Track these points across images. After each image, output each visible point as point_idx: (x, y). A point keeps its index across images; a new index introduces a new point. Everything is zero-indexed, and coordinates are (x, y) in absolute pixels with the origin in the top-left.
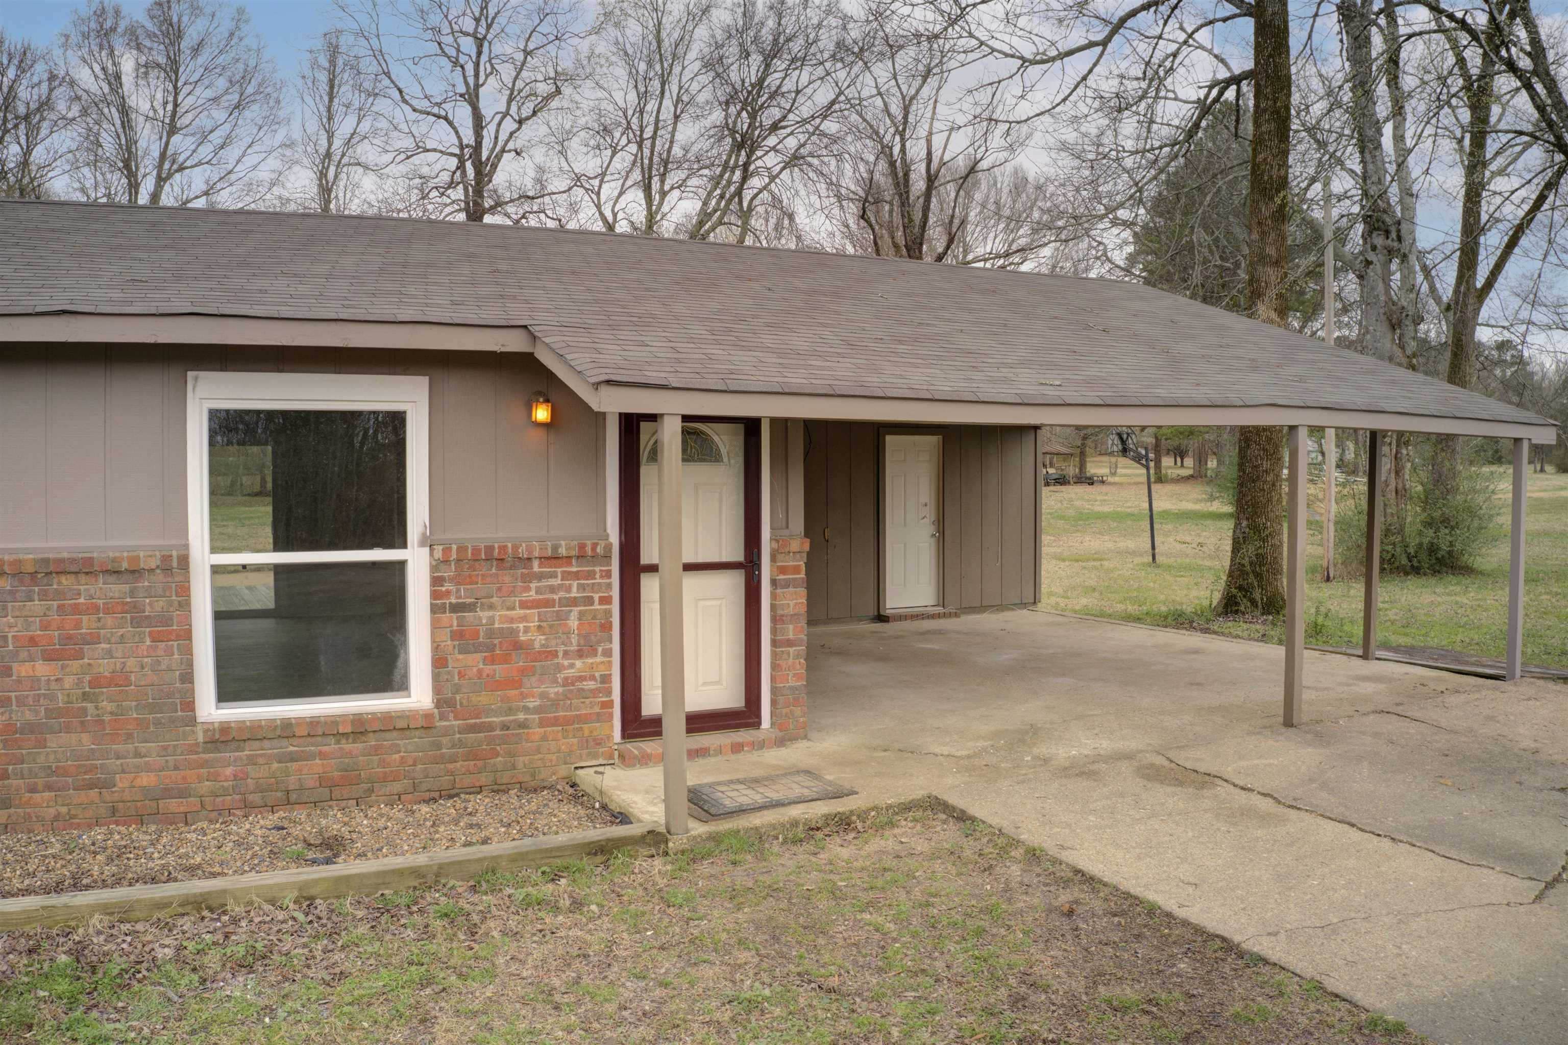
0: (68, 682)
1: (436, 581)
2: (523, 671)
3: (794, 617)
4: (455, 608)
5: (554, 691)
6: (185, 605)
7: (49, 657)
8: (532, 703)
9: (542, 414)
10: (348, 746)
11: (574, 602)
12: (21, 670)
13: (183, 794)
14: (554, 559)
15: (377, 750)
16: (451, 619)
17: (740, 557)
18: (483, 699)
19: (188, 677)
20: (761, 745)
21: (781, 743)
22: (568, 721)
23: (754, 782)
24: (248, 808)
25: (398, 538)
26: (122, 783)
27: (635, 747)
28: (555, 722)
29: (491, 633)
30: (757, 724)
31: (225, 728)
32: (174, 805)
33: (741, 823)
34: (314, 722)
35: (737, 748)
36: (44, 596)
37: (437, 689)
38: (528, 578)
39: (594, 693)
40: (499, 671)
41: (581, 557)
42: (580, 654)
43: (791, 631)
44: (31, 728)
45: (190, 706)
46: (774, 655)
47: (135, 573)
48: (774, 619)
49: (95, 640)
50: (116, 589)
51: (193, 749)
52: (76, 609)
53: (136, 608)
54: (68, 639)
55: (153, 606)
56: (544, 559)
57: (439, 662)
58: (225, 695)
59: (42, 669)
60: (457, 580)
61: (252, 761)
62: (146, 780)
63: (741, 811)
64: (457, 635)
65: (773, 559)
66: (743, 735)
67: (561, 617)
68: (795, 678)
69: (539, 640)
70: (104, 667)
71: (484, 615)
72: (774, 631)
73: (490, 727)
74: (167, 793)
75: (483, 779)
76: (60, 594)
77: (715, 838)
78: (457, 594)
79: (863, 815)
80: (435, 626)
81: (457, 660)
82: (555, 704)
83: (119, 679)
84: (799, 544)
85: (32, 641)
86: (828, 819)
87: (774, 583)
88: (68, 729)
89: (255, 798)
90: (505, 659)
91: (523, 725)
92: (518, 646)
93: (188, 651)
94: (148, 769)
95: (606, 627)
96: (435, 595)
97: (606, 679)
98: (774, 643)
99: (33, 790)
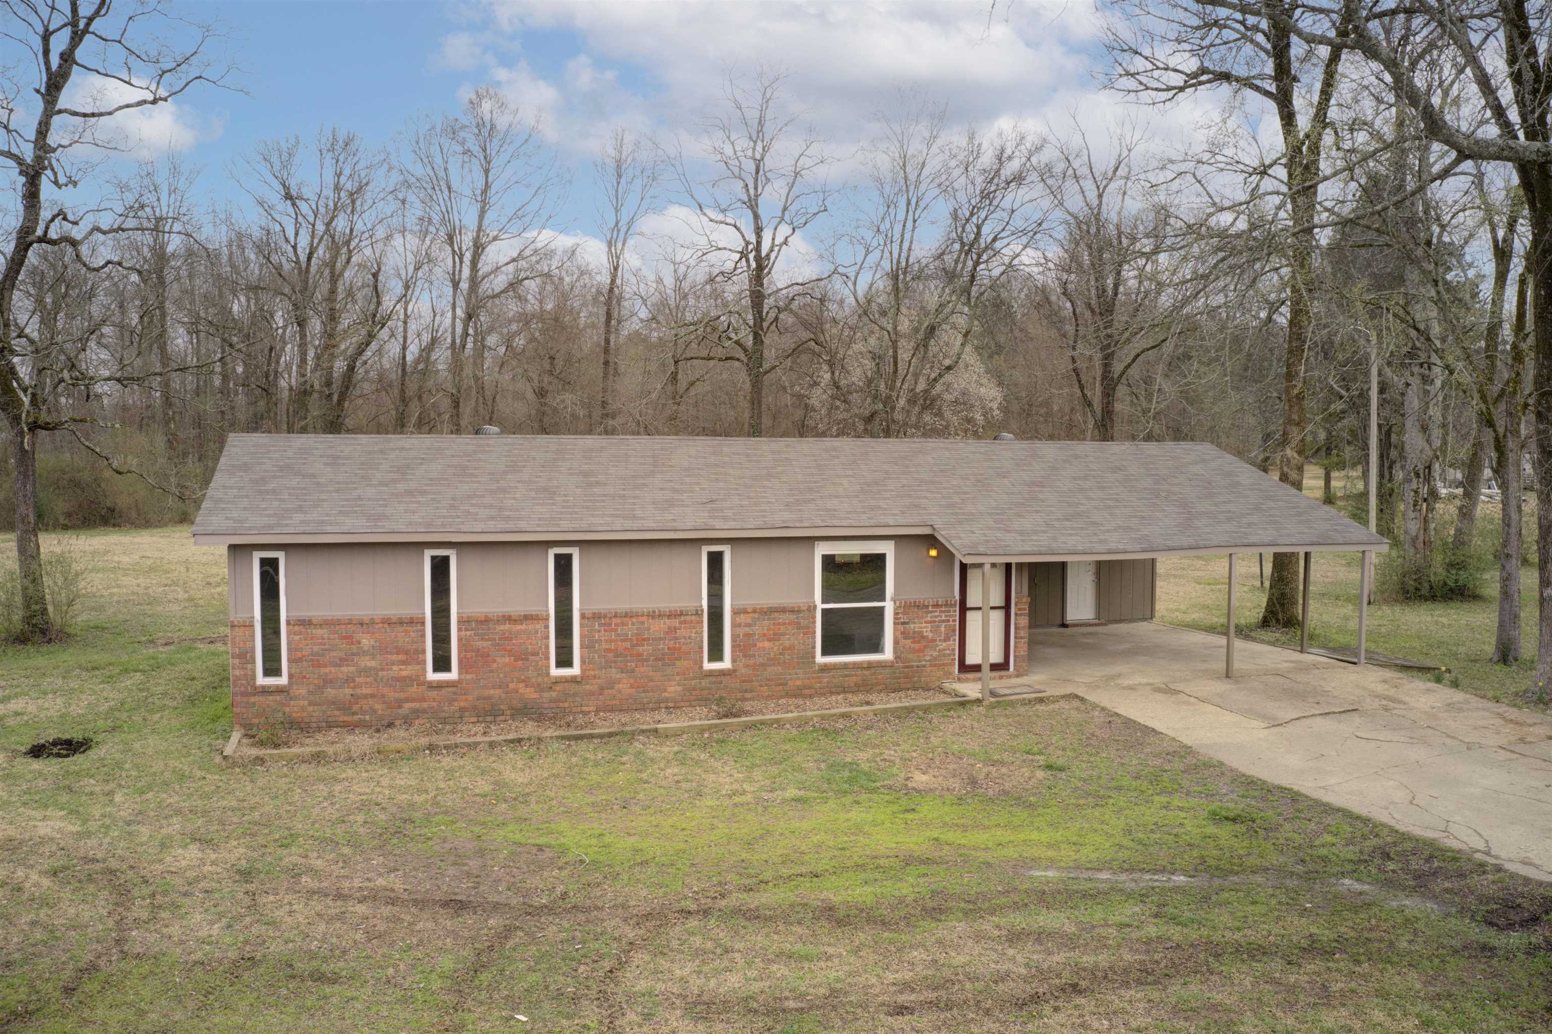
0: (775, 648)
1: (896, 614)
2: (926, 647)
3: (1023, 628)
4: (903, 623)
5: (935, 654)
6: (814, 622)
7: (769, 640)
8: (927, 658)
9: (933, 553)
10: (865, 672)
11: (944, 621)
12: (759, 644)
13: (810, 688)
14: (937, 606)
15: (875, 674)
16: (901, 627)
17: (1002, 604)
18: (910, 656)
19: (814, 647)
20: (1010, 677)
21: (1017, 676)
22: (940, 665)
23: (1009, 688)
24: (832, 693)
25: (883, 599)
26: (790, 683)
27: (963, 676)
28: (935, 666)
29: (914, 632)
30: (1008, 669)
31: (825, 665)
32: (807, 692)
33: (1007, 698)
34: (854, 663)
35: (1001, 677)
36: (769, 619)
37: (895, 651)
38: (927, 613)
39: (949, 655)
40: (917, 646)
41: (946, 605)
42: (945, 641)
43: (1022, 633)
44: (762, 665)
45: (814, 657)
46: (1016, 643)
47: (799, 611)
48: (1016, 628)
49: (784, 634)
50: (792, 617)
51: (814, 672)
52: (779, 624)
53: (799, 623)
54: (775, 634)
55: (803, 622)
56: (933, 606)
57: (896, 642)
58: (825, 652)
59: (767, 644)
60: (903, 613)
61: (833, 677)
62: (798, 683)
63: (1005, 695)
64: (903, 633)
65: (1016, 605)
66: (1003, 673)
67: (938, 627)
68: (1023, 651)
69: (931, 635)
70: (787, 643)
71: (912, 626)
72: (1016, 633)
73: (912, 667)
74: (805, 687)
75: (909, 686)
76: (774, 619)
77: (999, 702)
78: (904, 618)
79: (1048, 698)
80: (895, 630)
81: (903, 642)
82: (935, 659)
83: (791, 648)
84: (1026, 599)
85: (764, 635)
86: (1036, 699)
87: (1016, 614)
88: (774, 665)
89: (834, 690)
90: (919, 642)
91: (924, 666)
92: (923, 637)
93: (814, 638)
94: (799, 679)
95: (954, 631)
96: (895, 619)
97: (953, 650)
98: (1016, 638)
99: (761, 686)
